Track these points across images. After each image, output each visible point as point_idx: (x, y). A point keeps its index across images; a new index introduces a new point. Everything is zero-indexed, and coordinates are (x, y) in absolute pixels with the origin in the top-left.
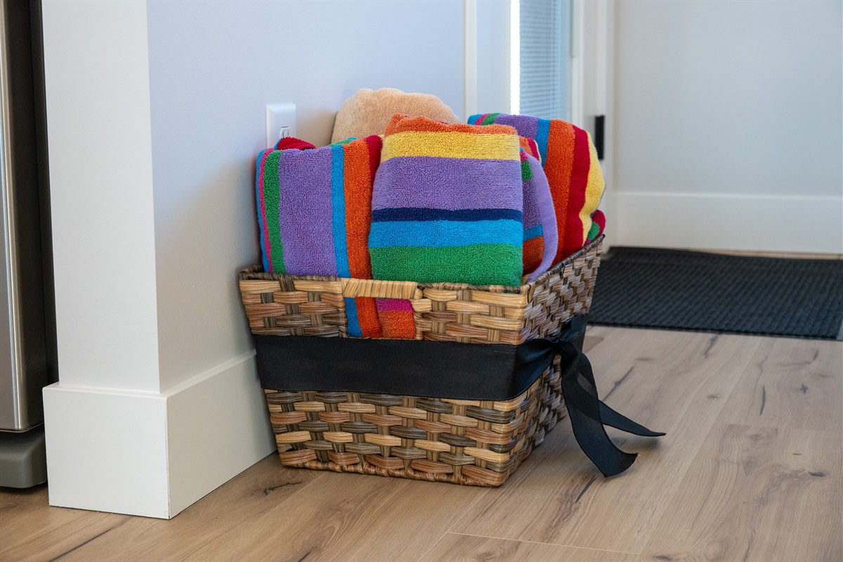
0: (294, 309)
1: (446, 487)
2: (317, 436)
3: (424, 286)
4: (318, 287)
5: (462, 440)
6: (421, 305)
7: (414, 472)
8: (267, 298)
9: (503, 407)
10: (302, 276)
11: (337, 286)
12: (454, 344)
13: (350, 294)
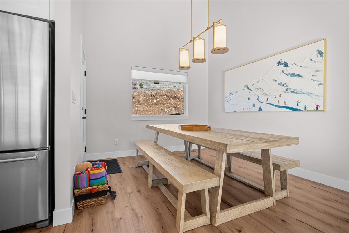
0: (82, 192)
1: (99, 206)
2: (83, 205)
3: (98, 186)
4: (85, 189)
5: (101, 200)
6: (97, 188)
7: (95, 205)
8: (78, 192)
9: (106, 196)
10: (83, 188)
11: (87, 189)
12: (101, 191)
13: (89, 189)
